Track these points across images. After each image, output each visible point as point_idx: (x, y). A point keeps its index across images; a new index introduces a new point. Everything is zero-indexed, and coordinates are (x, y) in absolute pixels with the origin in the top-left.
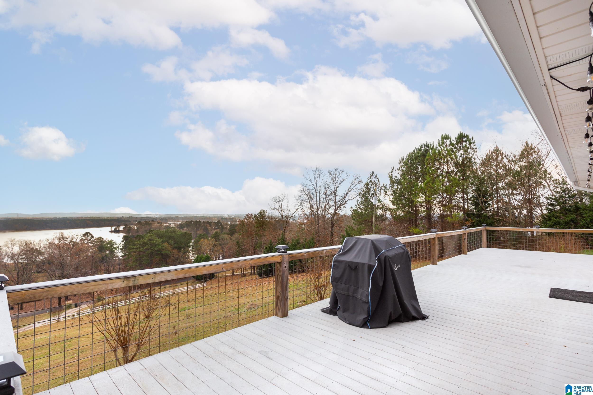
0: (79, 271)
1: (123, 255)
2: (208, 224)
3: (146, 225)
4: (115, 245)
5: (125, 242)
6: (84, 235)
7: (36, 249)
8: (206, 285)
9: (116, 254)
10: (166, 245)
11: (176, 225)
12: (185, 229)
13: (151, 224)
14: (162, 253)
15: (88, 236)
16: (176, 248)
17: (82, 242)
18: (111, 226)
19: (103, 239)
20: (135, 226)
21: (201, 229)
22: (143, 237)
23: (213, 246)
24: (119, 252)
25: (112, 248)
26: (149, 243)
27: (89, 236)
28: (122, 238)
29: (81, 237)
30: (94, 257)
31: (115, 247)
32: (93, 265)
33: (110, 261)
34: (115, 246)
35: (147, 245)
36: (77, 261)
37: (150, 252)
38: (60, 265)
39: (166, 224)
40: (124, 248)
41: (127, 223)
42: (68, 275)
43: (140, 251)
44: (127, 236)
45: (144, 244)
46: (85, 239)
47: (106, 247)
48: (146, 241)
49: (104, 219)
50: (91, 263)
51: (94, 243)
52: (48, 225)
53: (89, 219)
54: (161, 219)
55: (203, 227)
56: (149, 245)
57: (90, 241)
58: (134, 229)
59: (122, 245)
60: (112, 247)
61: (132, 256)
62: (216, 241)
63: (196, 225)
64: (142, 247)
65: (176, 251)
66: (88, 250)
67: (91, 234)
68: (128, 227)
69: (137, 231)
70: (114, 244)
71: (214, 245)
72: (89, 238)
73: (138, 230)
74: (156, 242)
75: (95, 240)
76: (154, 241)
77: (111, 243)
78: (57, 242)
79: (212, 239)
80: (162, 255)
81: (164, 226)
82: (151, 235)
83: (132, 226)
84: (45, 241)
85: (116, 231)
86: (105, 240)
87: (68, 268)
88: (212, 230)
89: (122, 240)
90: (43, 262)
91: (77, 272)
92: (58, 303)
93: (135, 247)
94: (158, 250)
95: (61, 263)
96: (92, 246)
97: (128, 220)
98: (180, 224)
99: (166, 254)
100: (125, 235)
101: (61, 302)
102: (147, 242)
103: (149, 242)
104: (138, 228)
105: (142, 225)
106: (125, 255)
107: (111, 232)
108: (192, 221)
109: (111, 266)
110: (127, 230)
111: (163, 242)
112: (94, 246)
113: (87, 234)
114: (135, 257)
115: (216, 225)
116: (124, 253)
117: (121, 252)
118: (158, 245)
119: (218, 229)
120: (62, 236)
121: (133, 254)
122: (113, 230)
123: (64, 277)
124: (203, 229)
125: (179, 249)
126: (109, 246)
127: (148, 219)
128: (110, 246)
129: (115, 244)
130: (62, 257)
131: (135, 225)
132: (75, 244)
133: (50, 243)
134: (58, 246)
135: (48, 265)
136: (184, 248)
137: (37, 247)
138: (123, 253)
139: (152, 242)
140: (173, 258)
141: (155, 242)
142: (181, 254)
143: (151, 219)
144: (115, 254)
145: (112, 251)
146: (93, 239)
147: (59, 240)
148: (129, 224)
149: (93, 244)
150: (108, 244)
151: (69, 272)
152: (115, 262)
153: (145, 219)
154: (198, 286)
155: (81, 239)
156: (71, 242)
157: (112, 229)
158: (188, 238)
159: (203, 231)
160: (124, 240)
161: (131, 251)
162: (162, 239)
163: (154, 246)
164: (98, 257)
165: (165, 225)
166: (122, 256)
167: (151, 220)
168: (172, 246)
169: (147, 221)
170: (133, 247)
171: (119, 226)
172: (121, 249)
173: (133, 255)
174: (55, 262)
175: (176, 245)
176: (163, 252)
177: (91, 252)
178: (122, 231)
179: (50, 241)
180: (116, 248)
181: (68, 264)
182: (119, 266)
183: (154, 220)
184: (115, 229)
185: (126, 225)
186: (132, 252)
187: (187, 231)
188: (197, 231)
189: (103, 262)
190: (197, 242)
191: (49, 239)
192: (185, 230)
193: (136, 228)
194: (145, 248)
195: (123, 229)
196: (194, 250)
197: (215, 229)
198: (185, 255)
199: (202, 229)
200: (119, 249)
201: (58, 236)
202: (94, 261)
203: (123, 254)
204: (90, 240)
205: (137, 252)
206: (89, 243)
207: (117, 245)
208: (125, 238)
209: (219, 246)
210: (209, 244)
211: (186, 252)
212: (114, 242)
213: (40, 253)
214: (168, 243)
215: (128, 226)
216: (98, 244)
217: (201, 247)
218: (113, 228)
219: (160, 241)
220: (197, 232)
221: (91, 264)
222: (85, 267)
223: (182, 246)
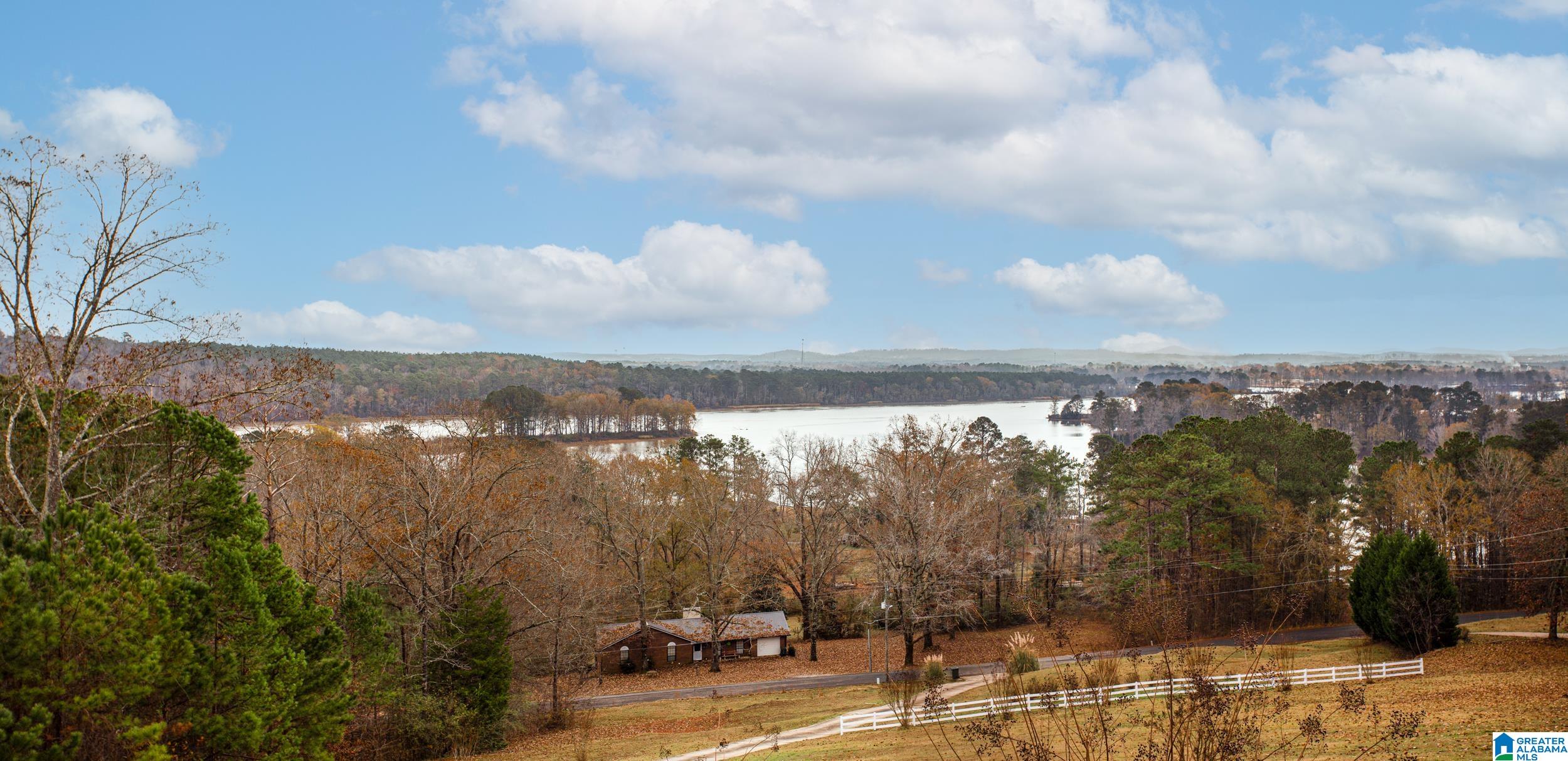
0: (959, 555)
1: (1095, 506)
2: (1415, 397)
3: (1170, 395)
4: (1066, 468)
5: (1098, 457)
6: (972, 427)
7: (846, 470)
8: (1422, 672)
9: (1072, 502)
10: (1247, 480)
11: (1280, 397)
12: (1318, 416)
13: (1188, 392)
14: (1231, 511)
15: (984, 431)
16: (1288, 494)
17: (969, 452)
18: (1055, 397)
19: (1029, 443)
20: (1133, 401)
21: (1384, 419)
22: (1161, 444)
23: (1447, 498)
24: (1080, 496)
25: (1058, 480)
26: (1184, 472)
27: (987, 432)
28: (1090, 444)
29: (964, 434)
30: (1003, 510)
31: (1067, 474)
32: (1003, 534)
33: (1053, 524)
34: (1066, 471)
35: (1177, 475)
36: (954, 518)
37: (1188, 505)
38: (908, 526)
39: (1242, 394)
40: (1096, 482)
41: (1104, 388)
42: (930, 564)
43: (1151, 499)
44: (1107, 438)
45: (1165, 473)
46: (978, 442)
47: (1037, 476)
48: (1172, 460)
49: (1030, 371)
50: (994, 529)
51: (1002, 456)
52: (876, 389)
53: (988, 370)
54: (1225, 373)
55: (1395, 411)
56: (1184, 478)
57: (991, 450)
58: (1129, 409)
59: (1087, 468)
60: (1059, 476)
61: (1124, 515)
62: (1460, 474)
63: (1365, 399)
64: (1159, 485)
65: (1285, 508)
66: (985, 480)
67: (994, 426)
68: (1109, 404)
69: (1137, 418)
70: (1062, 466)
71: (1453, 495)
72: (988, 437)
73: (1141, 416)
74: (1209, 466)
75: (1005, 445)
76: (1201, 460)
77: (1053, 457)
78: (898, 447)
79: (1443, 467)
80: (1233, 518)
81: (1236, 402)
82: (1192, 436)
83: (1121, 399)
84: (866, 443)
85: (1070, 418)
86: (1037, 449)
87: (931, 541)
88: (1433, 426)
89: (1089, 450)
90: (863, 513)
91: (954, 556)
92: (904, 654)
93: (1132, 481)
94: (1218, 501)
95: (910, 523)
96: (997, 468)
97: (1107, 376)
98: (1298, 397)
99: (1248, 515)
100: (1096, 431)
101: (915, 653)
102: (1175, 465)
103: (1185, 465)
104: (1140, 409)
105: (1156, 396)
106: (1100, 509)
107: (1053, 418)
108: (1345, 385)
109: (1057, 546)
110: (1107, 413)
111: (1237, 467)
112: (1004, 467)
113: (982, 424)
114: (1136, 519)
115: (1453, 404)
116: (1096, 500)
117: (1086, 494)
118: (1218, 478)
119: (1463, 419)
120: (913, 428)
121: (1126, 509)
122: (1059, 412)
123: (918, 569)
124: (1395, 421)
125: (1300, 499)
126: (1048, 469)
127: (1176, 372)
128: (1051, 473)
129: (1068, 465)
130: (912, 501)
131: (1130, 396)
132: (948, 458)
133: (881, 451)
134: (900, 460)
135: (875, 523)
136: (1321, 499)
137: (848, 460)
138: (1093, 498)
139: (1195, 464)
140: (1275, 537)
141: (1205, 464)
142: (1308, 521)
143: (1187, 373)
144: (1067, 500)
145: (1058, 492)
146: (998, 444)
147: (905, 440)
148: (1111, 391)
149: (1000, 459)
150: (1045, 463)
151: (933, 554)
152: (1069, 530)
153: (1166, 371)
154: (1384, 669)
155: (963, 440)
156: (938, 448)
157: (1055, 410)
158: (1335, 458)
159: (1393, 427)
160: (1096, 450)
161: (1120, 493)
162: (1233, 456)
163: (1202, 480)
164: (1017, 508)
165: (1237, 397)
166: (1092, 513)
167: (1187, 379)
168: (1272, 486)
169: (1175, 381)
170: (1126, 481)
171: (1077, 397)
172: (1086, 484)
173: (1126, 513)
174: (896, 516)
175: (1287, 484)
176: (1237, 509)
177: (994, 490)
178: (1087, 416)
179: (881, 444)
180: (1069, 480)
181: (929, 528)
182: (1081, 545)
183: (1199, 378)
184: (1067, 407)
185: (1100, 396)
186: (1123, 498)
187: (1326, 424)
188: (1366, 427)
189: (1029, 527)
190: (1372, 474)
191: (877, 438)
192: (1317, 422)
193: (1134, 408)
194: (1171, 486)
195: (1092, 408)
196: (1357, 506)
197: (1448, 419)
198: (1324, 528)
199: (1389, 420)
200: (1079, 484)
201: (901, 430)
202: (1004, 523)
203: (1094, 503)
204: (991, 444)
205: (1142, 502)
206: (988, 455)
207: (1073, 468)
208: (1100, 443)
209: (1475, 498)
210: (1428, 489)
211: (1328, 516)
212: (1063, 458)
213: (855, 481)
214: (1255, 471)
215: (1109, 400)
216: (1016, 463)
217: (1390, 496)
218: (1061, 405)
219: (1224, 461)
220: (1369, 431)
221: (994, 532)
222: (976, 543)
223: (1312, 488)
